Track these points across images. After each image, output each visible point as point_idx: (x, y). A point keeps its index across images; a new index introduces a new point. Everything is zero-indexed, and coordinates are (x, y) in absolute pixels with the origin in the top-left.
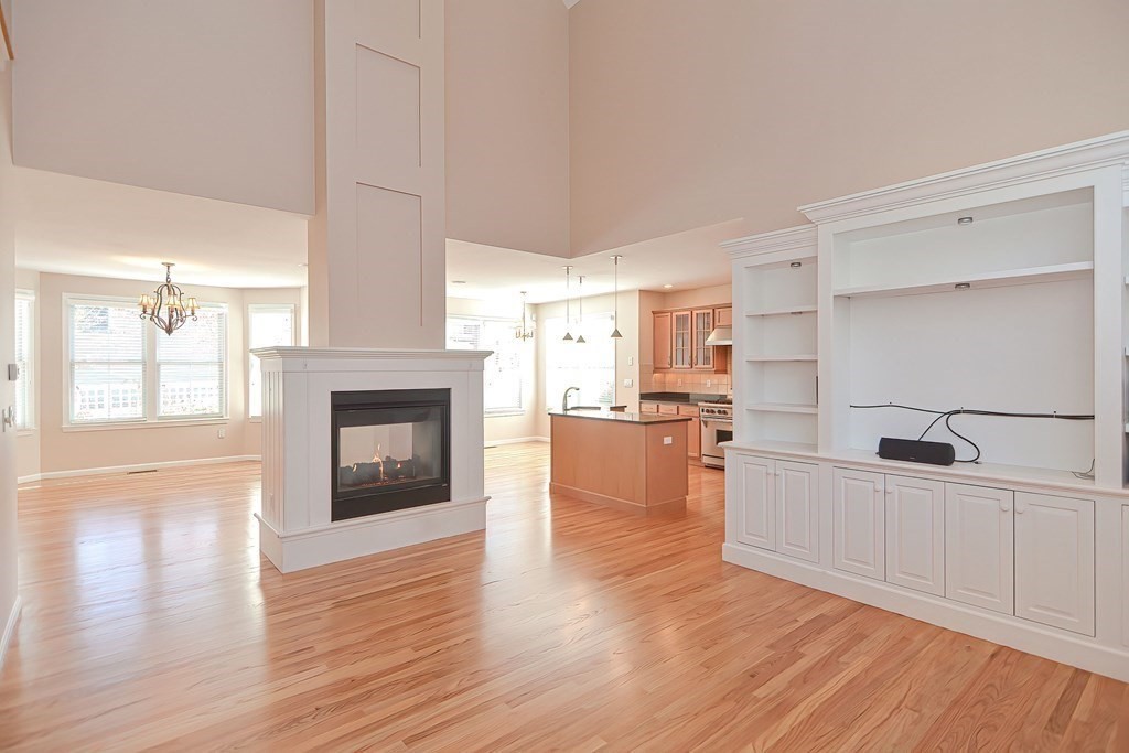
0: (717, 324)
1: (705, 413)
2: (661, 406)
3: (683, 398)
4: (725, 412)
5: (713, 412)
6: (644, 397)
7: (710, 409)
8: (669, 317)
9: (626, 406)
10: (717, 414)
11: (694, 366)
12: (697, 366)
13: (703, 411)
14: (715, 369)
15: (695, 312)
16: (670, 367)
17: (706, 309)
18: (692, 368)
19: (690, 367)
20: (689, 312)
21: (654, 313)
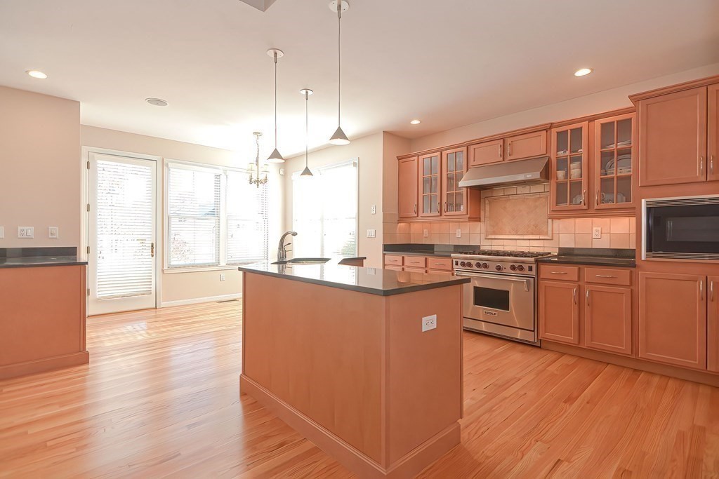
0: (472, 163)
1: (459, 266)
2: (406, 258)
3: (427, 249)
4: (486, 266)
5: (470, 265)
6: (388, 248)
7: (466, 261)
8: (416, 161)
9: (365, 258)
10: (475, 267)
11: (444, 213)
12: (448, 213)
13: (457, 264)
14: (469, 216)
15: (444, 153)
16: (416, 215)
17: (459, 147)
18: (441, 215)
19: (439, 214)
20: (438, 154)
21: (399, 158)
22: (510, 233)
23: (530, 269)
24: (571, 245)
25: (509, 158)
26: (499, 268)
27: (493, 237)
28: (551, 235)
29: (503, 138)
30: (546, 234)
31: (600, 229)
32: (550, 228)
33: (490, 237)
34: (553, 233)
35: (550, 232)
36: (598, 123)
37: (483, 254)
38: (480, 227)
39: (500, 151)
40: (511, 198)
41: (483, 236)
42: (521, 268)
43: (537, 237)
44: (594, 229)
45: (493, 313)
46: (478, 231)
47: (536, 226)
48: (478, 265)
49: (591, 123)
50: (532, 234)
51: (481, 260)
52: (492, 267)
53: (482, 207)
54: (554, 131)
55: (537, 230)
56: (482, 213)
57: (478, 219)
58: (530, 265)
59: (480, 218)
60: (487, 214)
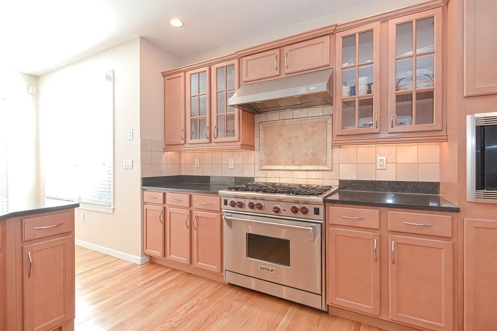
0: (244, 79)
1: (229, 206)
2: (168, 195)
3: (201, 183)
4: (260, 207)
5: (241, 205)
6: (148, 182)
7: (236, 200)
8: (182, 79)
9: (77, 205)
10: (247, 208)
11: (214, 140)
12: (217, 140)
13: (226, 203)
14: (241, 142)
15: (214, 68)
16: (183, 142)
17: (229, 60)
18: (211, 142)
19: (208, 141)
20: (206, 69)
21: (165, 75)
22: (286, 164)
23: (317, 211)
24: (353, 177)
25: (287, 71)
26: (277, 210)
27: (268, 167)
28: (330, 165)
29: (279, 47)
30: (325, 164)
31: (384, 158)
32: (329, 158)
33: (264, 167)
34: (332, 164)
35: (329, 162)
36: (392, 23)
37: (257, 191)
38: (254, 157)
39: (275, 63)
40: (287, 123)
41: (257, 166)
42: (305, 211)
43: (316, 168)
44: (379, 158)
45: (271, 268)
46: (252, 160)
47: (314, 155)
48: (252, 206)
49: (385, 24)
50: (310, 164)
51: (255, 198)
52: (269, 208)
53: (256, 134)
54: (339, 36)
55: (315, 160)
56: (256, 139)
57: (251, 147)
58: (317, 206)
59: (254, 146)
60: (262, 141)
